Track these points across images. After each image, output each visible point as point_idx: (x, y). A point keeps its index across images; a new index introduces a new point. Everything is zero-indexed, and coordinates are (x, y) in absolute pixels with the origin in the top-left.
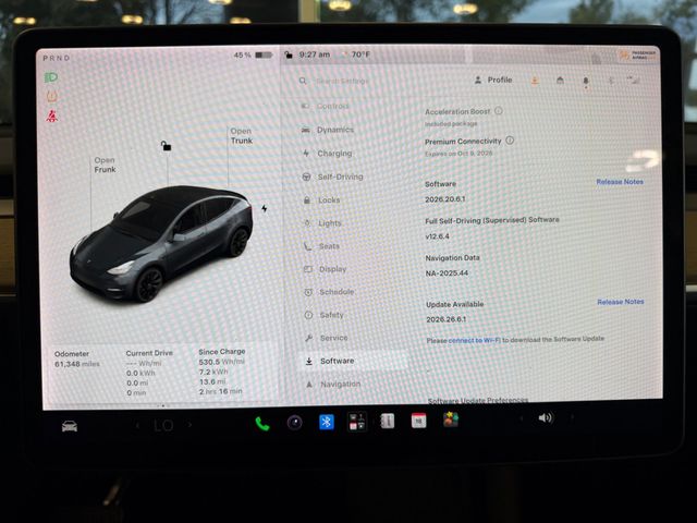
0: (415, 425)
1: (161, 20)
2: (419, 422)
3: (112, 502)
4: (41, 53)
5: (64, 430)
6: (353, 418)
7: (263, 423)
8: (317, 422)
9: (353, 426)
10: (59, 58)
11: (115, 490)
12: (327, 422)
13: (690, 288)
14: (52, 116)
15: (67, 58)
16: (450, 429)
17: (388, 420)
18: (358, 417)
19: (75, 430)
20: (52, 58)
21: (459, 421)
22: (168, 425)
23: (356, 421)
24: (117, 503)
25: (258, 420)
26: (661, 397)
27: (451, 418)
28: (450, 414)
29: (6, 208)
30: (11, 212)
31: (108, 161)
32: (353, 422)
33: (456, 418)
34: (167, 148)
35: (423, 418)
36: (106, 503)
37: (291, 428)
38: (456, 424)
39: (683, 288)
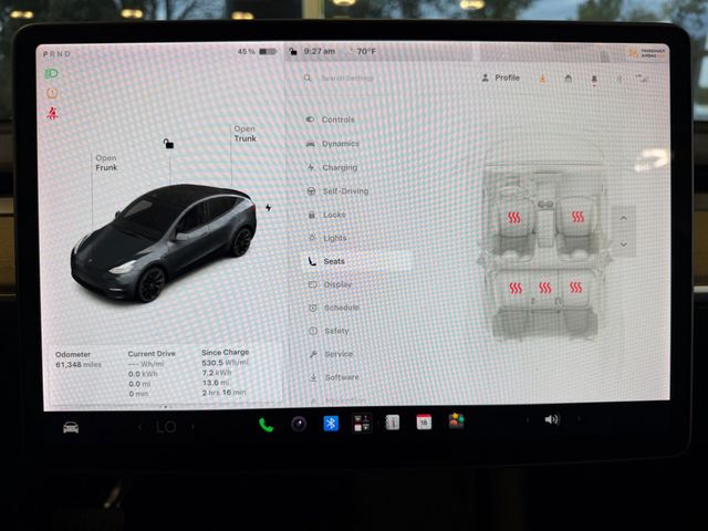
0: (420, 426)
1: (161, 16)
2: (425, 423)
3: (113, 505)
4: (41, 49)
5: (65, 431)
6: (358, 418)
7: (267, 424)
8: (322, 423)
9: (358, 428)
10: (60, 54)
11: (116, 492)
12: (331, 423)
13: (698, 289)
14: (53, 113)
15: (68, 54)
16: (456, 430)
17: (393, 422)
18: (363, 418)
19: (77, 431)
20: (52, 54)
21: (465, 422)
22: (171, 427)
23: (361, 423)
24: (118, 505)
25: (262, 422)
26: (668, 398)
27: (456, 419)
28: (455, 416)
29: (6, 206)
30: (11, 211)
31: (109, 159)
32: (358, 423)
33: (462, 419)
34: (170, 145)
35: (429, 419)
36: (107, 505)
37: (296, 430)
38: (462, 425)
39: (691, 289)
